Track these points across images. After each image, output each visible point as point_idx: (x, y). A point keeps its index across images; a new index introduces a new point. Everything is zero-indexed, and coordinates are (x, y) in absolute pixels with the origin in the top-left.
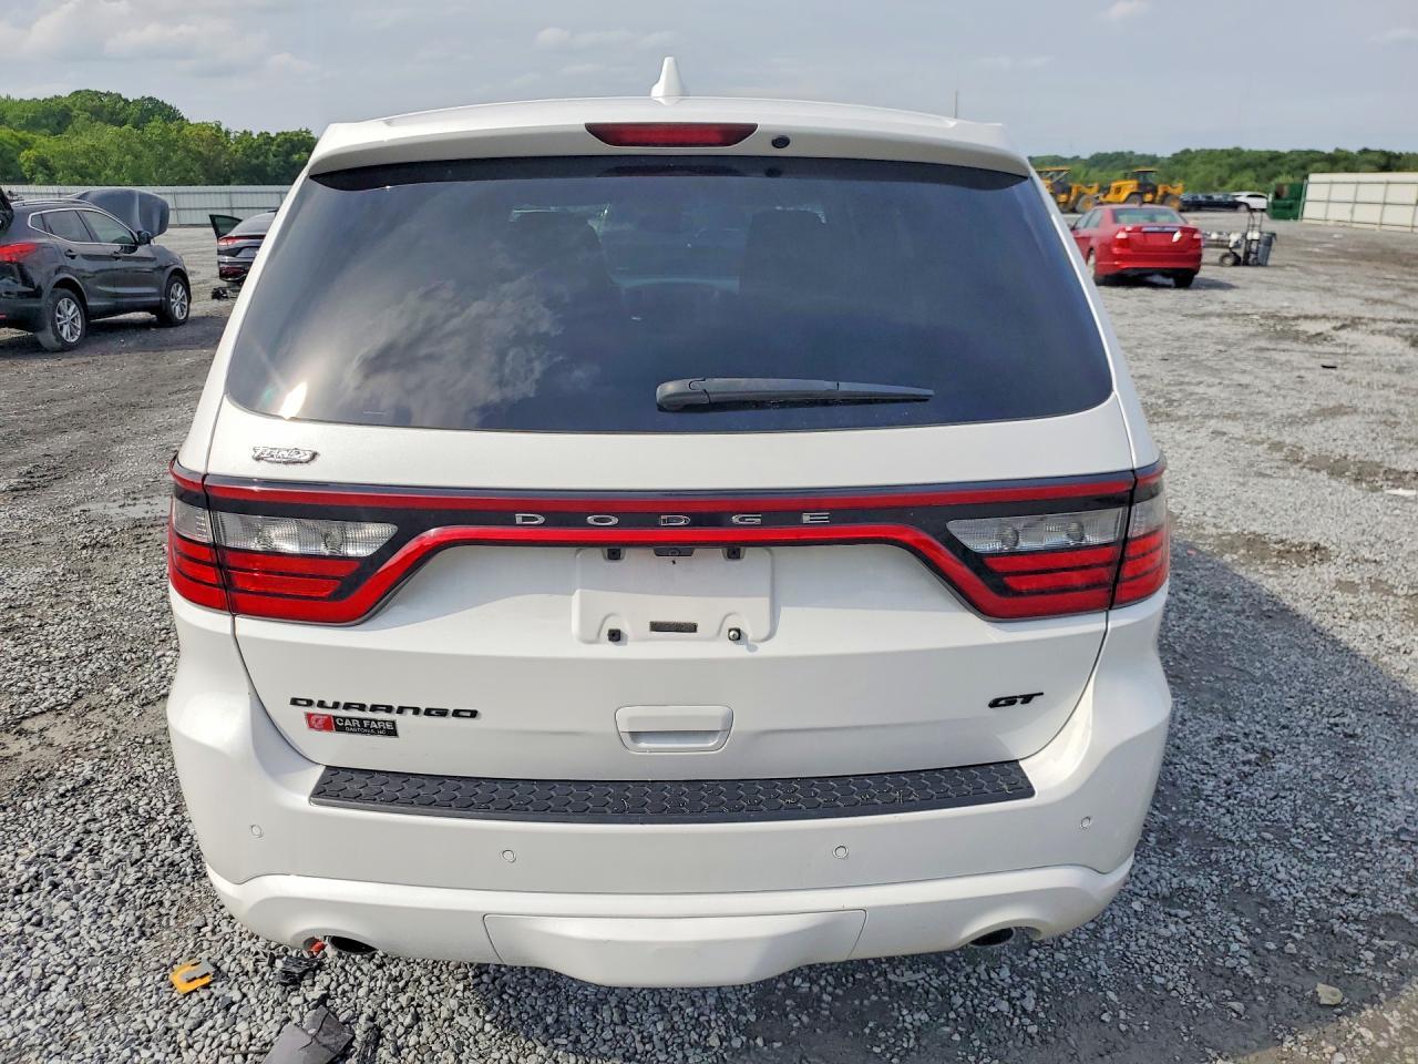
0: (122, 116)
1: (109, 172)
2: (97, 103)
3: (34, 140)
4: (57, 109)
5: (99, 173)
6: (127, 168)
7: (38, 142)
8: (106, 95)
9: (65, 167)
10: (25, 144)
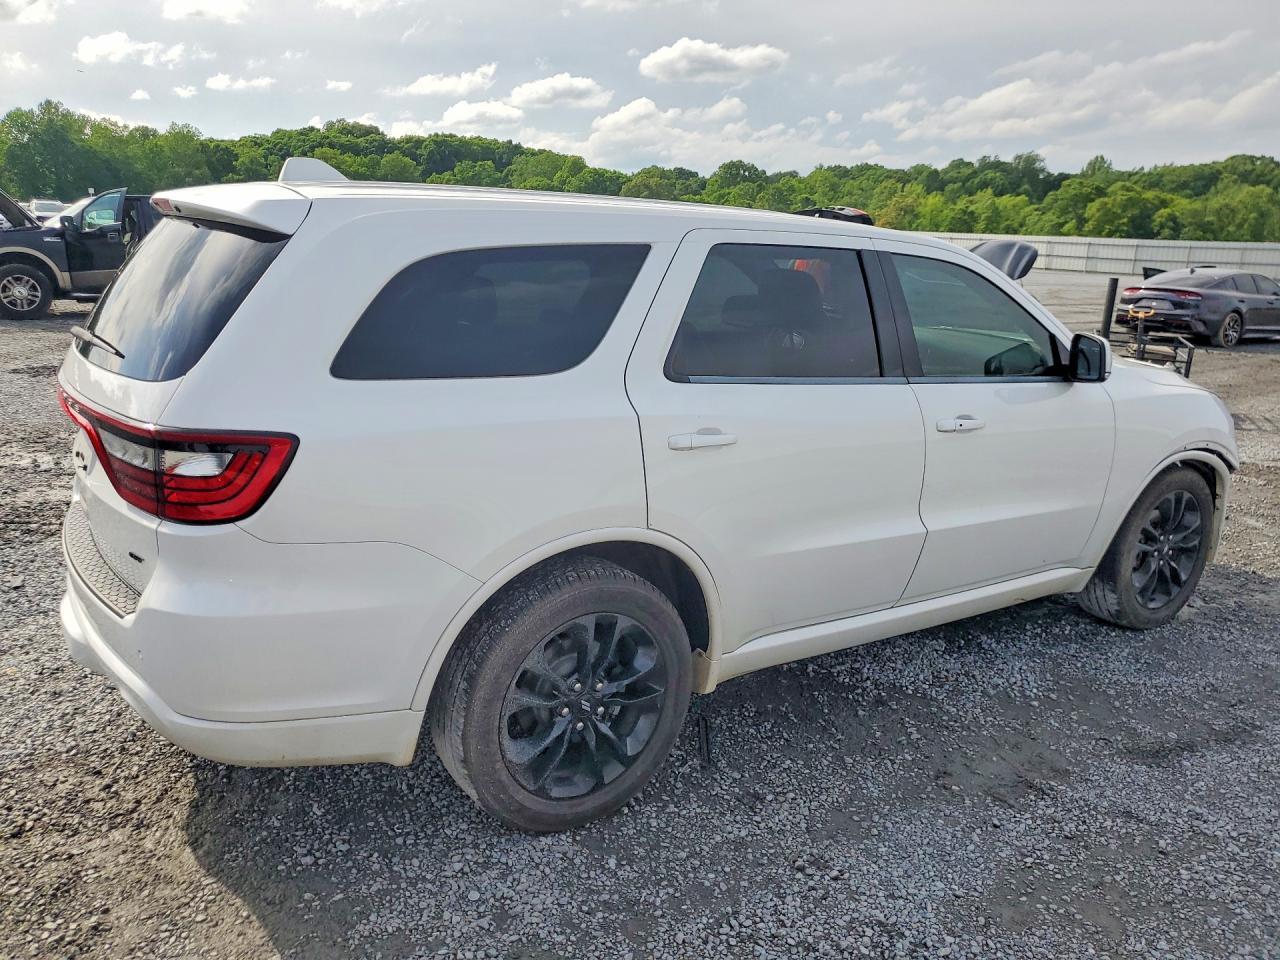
0: (1268, 177)
1: (1231, 228)
2: (1249, 167)
3: (1172, 200)
4: (1207, 171)
5: (1222, 229)
6: (1250, 225)
7: (1176, 202)
8: (1259, 159)
9: (1191, 224)
10: (1164, 204)
